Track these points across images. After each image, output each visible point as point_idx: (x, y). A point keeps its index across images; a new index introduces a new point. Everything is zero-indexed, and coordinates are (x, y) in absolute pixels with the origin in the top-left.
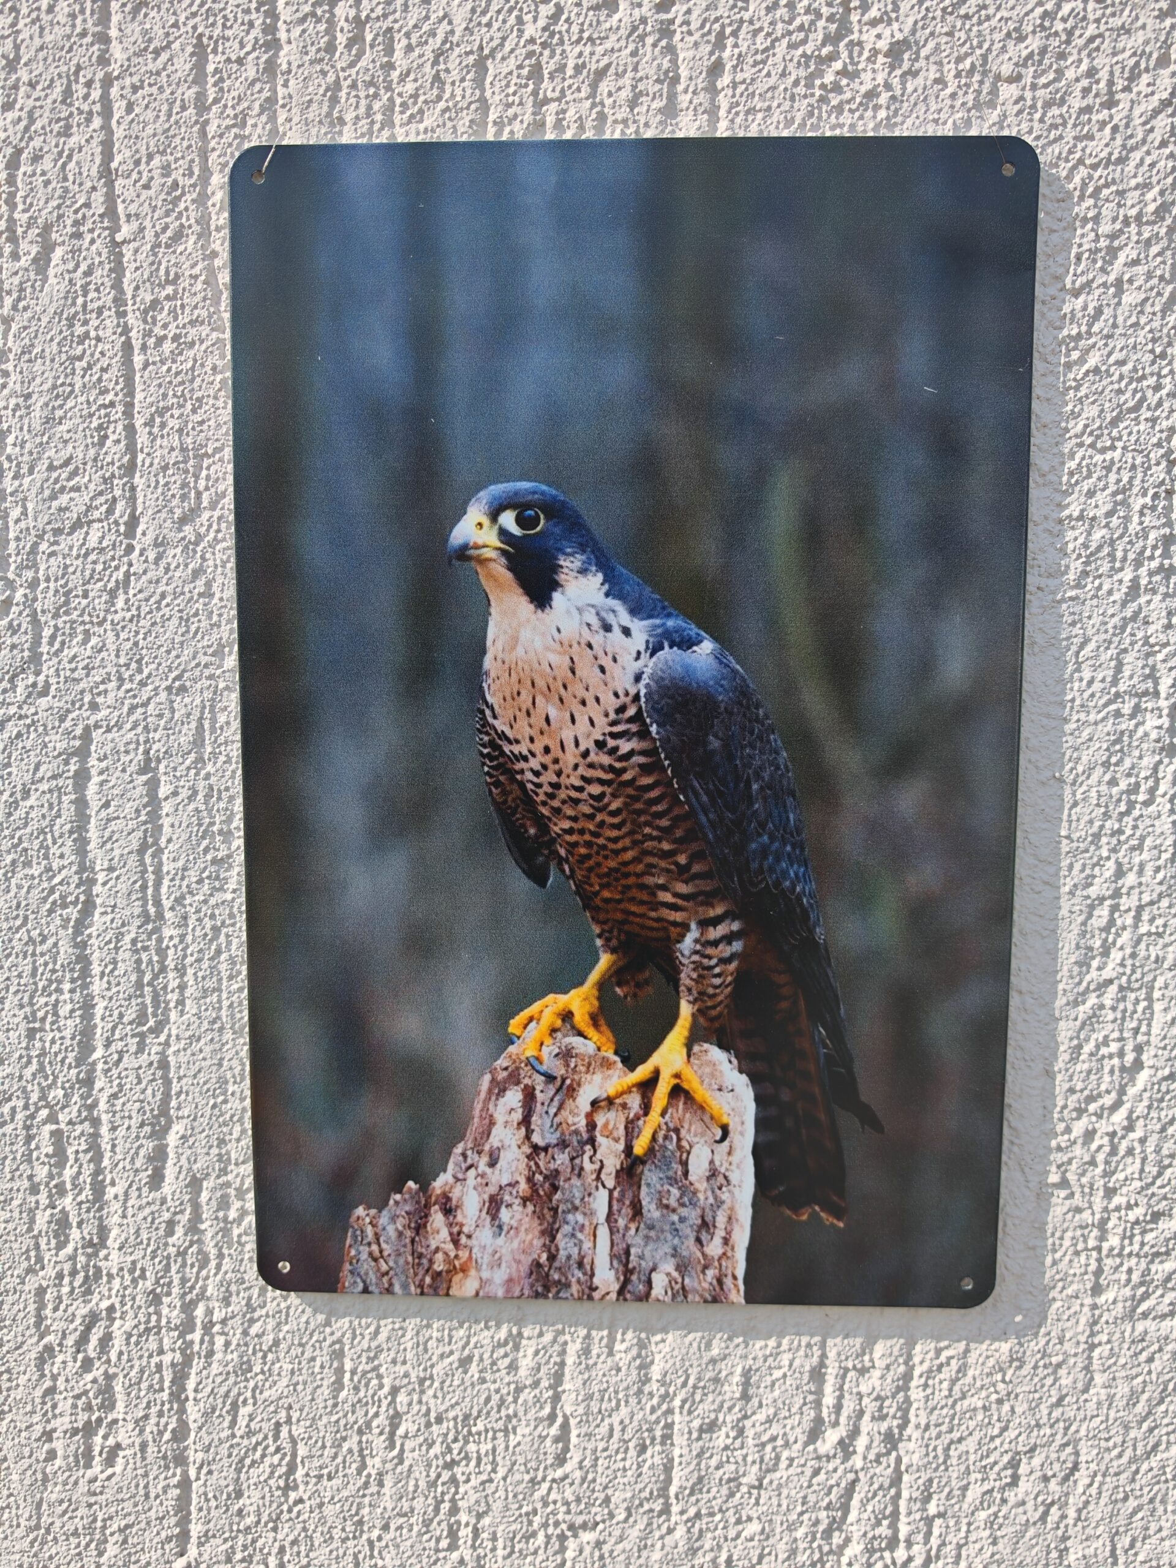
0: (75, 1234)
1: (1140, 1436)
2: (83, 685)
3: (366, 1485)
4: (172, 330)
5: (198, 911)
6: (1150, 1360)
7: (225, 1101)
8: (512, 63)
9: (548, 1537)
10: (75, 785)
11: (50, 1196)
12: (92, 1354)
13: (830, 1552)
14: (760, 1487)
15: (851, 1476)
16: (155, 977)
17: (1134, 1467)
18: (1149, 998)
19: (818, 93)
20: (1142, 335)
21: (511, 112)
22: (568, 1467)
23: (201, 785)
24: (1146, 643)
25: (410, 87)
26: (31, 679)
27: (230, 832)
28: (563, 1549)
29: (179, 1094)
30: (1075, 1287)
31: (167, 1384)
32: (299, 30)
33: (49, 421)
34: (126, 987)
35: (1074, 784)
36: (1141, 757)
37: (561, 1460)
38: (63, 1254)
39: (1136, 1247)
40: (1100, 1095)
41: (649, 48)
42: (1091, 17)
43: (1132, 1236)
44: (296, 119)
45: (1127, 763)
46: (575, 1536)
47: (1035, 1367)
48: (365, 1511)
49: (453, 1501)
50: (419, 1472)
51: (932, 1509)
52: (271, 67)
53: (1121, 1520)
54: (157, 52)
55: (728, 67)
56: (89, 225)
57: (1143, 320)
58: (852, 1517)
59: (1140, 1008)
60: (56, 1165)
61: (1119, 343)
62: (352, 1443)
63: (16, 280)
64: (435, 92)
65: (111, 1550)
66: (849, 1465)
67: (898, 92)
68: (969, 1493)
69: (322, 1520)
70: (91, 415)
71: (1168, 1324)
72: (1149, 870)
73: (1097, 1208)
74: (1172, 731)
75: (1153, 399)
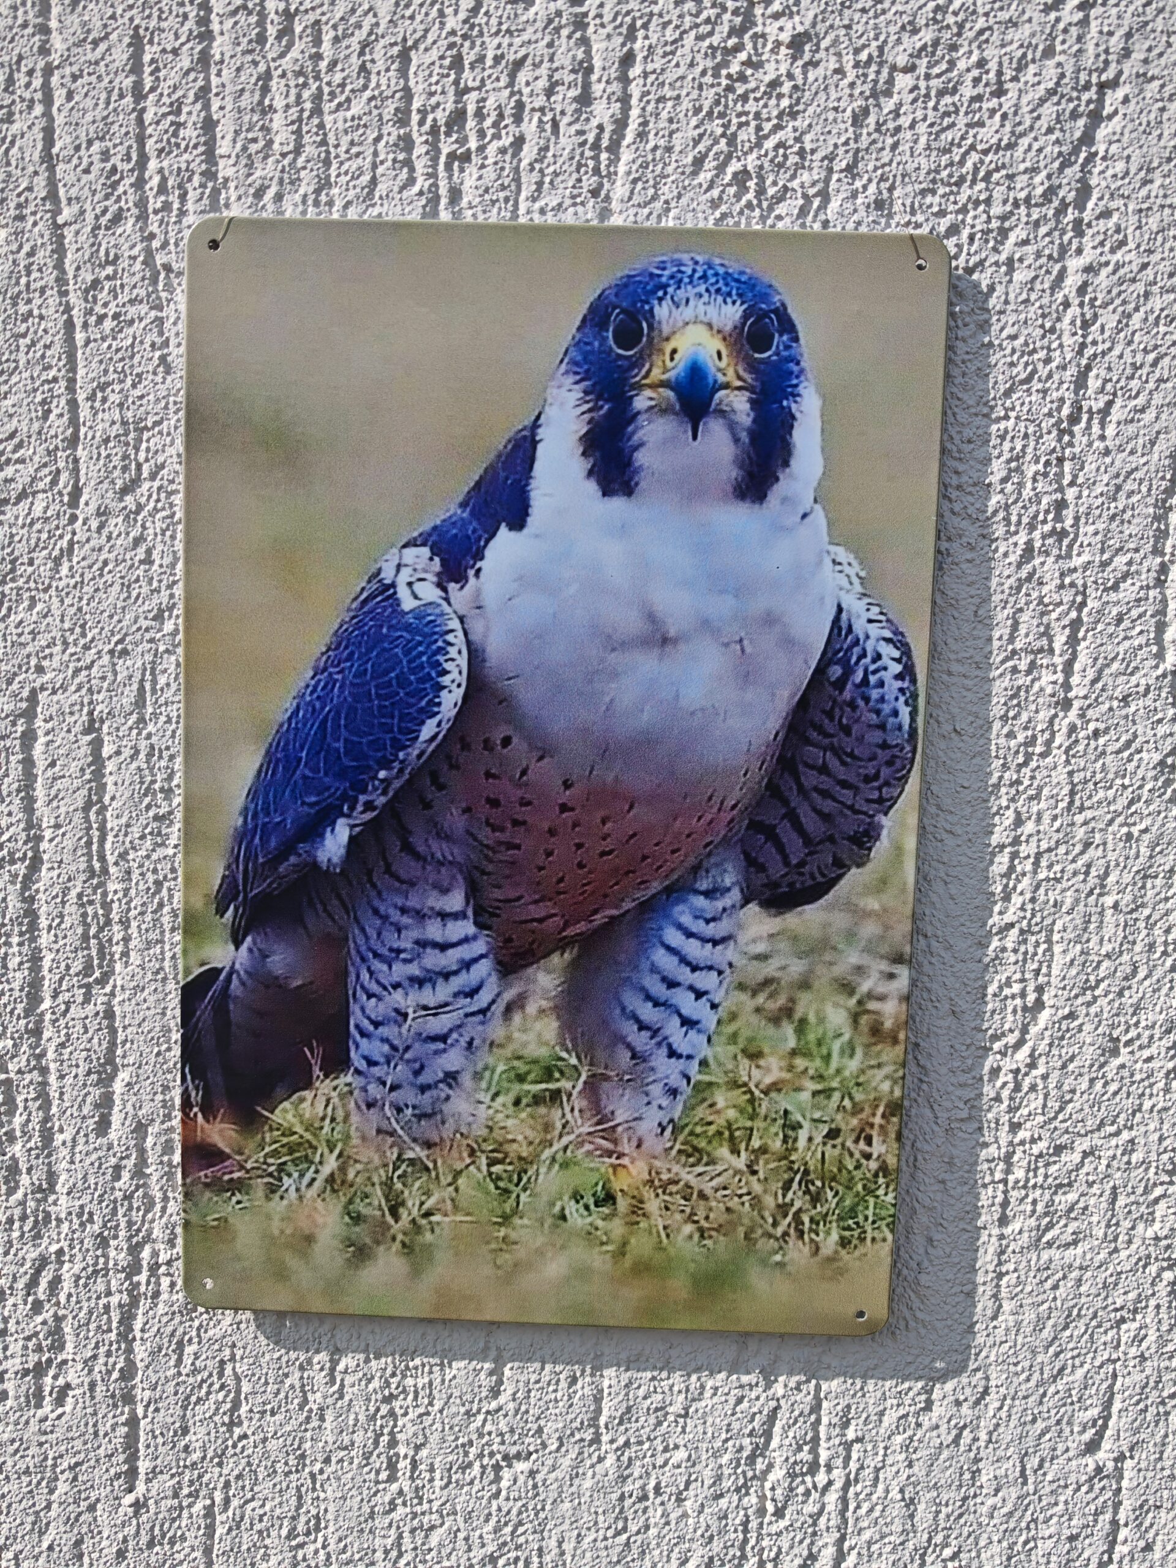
0: (25, 1180)
1: (1047, 1360)
2: (29, 649)
3: (308, 1419)
4: (112, 309)
5: (141, 866)
6: (1055, 1287)
7: (169, 1049)
8: (434, 54)
9: (483, 1467)
10: (23, 745)
12: (42, 1297)
13: (754, 1477)
14: (686, 1415)
15: (773, 1404)
16: (101, 929)
17: (1042, 1390)
18: (1049, 941)
19: (724, 82)
20: (1033, 311)
21: (433, 101)
22: (502, 1399)
23: (143, 745)
24: (1041, 602)
25: (338, 78)
27: (171, 790)
28: (498, 1479)
29: (124, 1042)
30: (984, 1218)
31: (114, 1325)
32: (231, 21)
34: (73, 938)
36: (1037, 712)
37: (495, 1392)
38: (13, 1199)
39: (1040, 1179)
40: (1003, 1034)
41: (564, 40)
42: (981, 11)
43: (1036, 1169)
44: (229, 107)
45: (1024, 717)
46: (510, 1466)
48: (308, 1445)
49: (392, 1433)
50: (359, 1407)
51: (851, 1434)
52: (204, 59)
53: (1030, 1442)
54: (96, 43)
55: (639, 58)
56: (31, 208)
57: (1033, 297)
58: (774, 1444)
59: (1040, 951)
61: (1012, 318)
62: (294, 1379)
64: (362, 81)
65: (62, 1487)
66: (770, 1393)
67: (800, 82)
68: (885, 1418)
69: (266, 1455)
70: (35, 390)
71: (1071, 1251)
72: (1046, 819)
73: (1003, 1142)
74: (1067, 686)
75: (1043, 371)
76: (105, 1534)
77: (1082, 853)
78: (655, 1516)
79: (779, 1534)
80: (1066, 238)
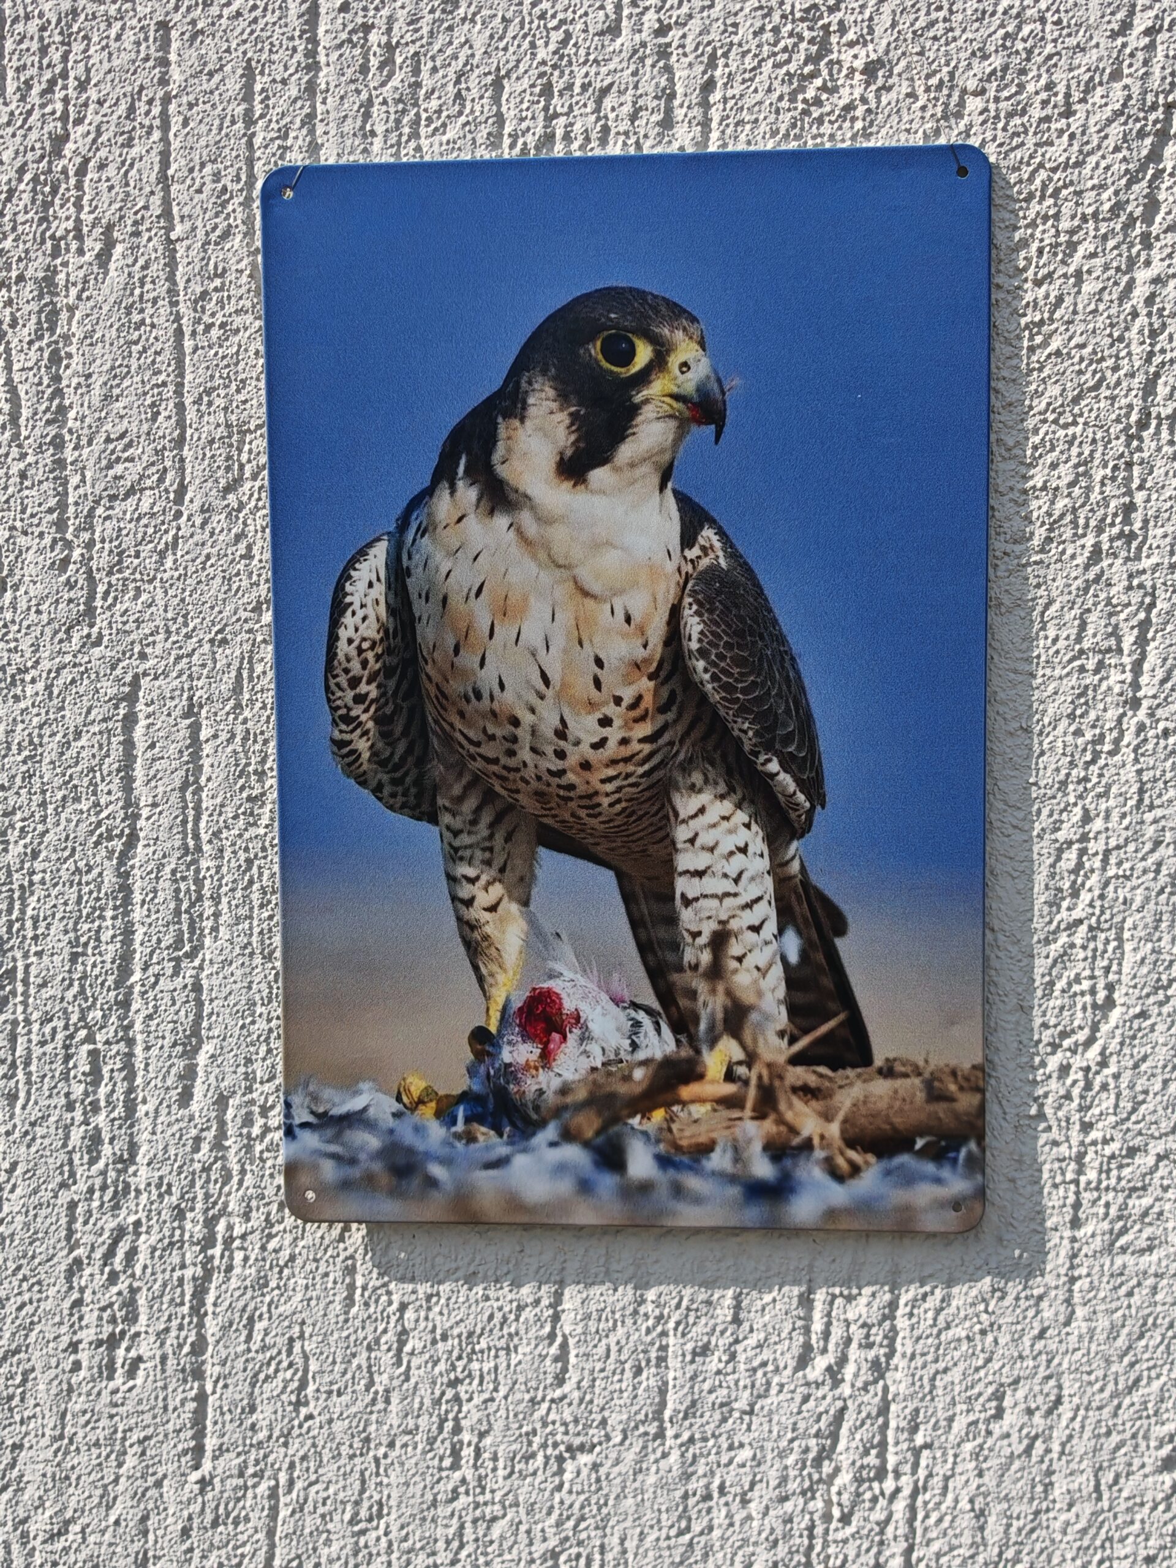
0: (107, 1150)
1: (1121, 1370)
2: (134, 636)
3: (374, 1401)
4: (219, 319)
5: (233, 844)
6: (1130, 1294)
7: (253, 1022)
8: (525, 83)
9: (547, 1458)
10: (124, 727)
11: (85, 1113)
12: (118, 1267)
13: (820, 1480)
14: (751, 1412)
15: (839, 1404)
16: (192, 905)
17: (1116, 1402)
18: (1119, 939)
19: (801, 106)
20: (1101, 321)
21: (524, 125)
22: (567, 1388)
23: (239, 729)
24: (1109, 602)
25: (434, 104)
26: (86, 631)
27: (263, 772)
28: (561, 1471)
29: (211, 1015)
30: (1054, 1219)
31: (188, 1298)
32: (336, 54)
33: (107, 398)
34: (165, 914)
35: (1041, 733)
36: (1105, 710)
37: (560, 1380)
38: (95, 1169)
39: (1113, 1182)
40: (1073, 1032)
41: (648, 68)
42: (1049, 37)
43: (1109, 1171)
44: (333, 132)
45: (1092, 715)
46: (573, 1458)
47: (1017, 1299)
48: (372, 1428)
49: (456, 1419)
50: (424, 1391)
51: (919, 1440)
52: (311, 88)
53: (1105, 1455)
54: (211, 74)
55: (719, 85)
56: (147, 225)
57: (1101, 307)
58: (841, 1447)
59: (1110, 948)
60: (92, 1083)
61: (1081, 328)
62: (361, 1359)
63: (81, 273)
64: (457, 108)
65: (130, 1461)
66: (837, 1392)
67: (873, 105)
68: (955, 1425)
69: (331, 1437)
70: (145, 394)
71: (1146, 1259)
72: (1115, 816)
73: (1074, 1142)
74: (1136, 686)
75: (1112, 379)
76: (171, 1511)
77: (1152, 851)
78: (719, 1517)
79: (845, 1541)
80: (1134, 251)
